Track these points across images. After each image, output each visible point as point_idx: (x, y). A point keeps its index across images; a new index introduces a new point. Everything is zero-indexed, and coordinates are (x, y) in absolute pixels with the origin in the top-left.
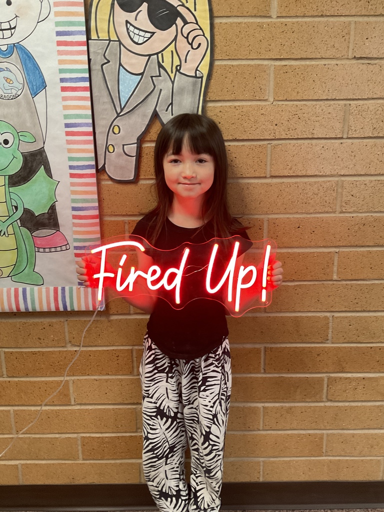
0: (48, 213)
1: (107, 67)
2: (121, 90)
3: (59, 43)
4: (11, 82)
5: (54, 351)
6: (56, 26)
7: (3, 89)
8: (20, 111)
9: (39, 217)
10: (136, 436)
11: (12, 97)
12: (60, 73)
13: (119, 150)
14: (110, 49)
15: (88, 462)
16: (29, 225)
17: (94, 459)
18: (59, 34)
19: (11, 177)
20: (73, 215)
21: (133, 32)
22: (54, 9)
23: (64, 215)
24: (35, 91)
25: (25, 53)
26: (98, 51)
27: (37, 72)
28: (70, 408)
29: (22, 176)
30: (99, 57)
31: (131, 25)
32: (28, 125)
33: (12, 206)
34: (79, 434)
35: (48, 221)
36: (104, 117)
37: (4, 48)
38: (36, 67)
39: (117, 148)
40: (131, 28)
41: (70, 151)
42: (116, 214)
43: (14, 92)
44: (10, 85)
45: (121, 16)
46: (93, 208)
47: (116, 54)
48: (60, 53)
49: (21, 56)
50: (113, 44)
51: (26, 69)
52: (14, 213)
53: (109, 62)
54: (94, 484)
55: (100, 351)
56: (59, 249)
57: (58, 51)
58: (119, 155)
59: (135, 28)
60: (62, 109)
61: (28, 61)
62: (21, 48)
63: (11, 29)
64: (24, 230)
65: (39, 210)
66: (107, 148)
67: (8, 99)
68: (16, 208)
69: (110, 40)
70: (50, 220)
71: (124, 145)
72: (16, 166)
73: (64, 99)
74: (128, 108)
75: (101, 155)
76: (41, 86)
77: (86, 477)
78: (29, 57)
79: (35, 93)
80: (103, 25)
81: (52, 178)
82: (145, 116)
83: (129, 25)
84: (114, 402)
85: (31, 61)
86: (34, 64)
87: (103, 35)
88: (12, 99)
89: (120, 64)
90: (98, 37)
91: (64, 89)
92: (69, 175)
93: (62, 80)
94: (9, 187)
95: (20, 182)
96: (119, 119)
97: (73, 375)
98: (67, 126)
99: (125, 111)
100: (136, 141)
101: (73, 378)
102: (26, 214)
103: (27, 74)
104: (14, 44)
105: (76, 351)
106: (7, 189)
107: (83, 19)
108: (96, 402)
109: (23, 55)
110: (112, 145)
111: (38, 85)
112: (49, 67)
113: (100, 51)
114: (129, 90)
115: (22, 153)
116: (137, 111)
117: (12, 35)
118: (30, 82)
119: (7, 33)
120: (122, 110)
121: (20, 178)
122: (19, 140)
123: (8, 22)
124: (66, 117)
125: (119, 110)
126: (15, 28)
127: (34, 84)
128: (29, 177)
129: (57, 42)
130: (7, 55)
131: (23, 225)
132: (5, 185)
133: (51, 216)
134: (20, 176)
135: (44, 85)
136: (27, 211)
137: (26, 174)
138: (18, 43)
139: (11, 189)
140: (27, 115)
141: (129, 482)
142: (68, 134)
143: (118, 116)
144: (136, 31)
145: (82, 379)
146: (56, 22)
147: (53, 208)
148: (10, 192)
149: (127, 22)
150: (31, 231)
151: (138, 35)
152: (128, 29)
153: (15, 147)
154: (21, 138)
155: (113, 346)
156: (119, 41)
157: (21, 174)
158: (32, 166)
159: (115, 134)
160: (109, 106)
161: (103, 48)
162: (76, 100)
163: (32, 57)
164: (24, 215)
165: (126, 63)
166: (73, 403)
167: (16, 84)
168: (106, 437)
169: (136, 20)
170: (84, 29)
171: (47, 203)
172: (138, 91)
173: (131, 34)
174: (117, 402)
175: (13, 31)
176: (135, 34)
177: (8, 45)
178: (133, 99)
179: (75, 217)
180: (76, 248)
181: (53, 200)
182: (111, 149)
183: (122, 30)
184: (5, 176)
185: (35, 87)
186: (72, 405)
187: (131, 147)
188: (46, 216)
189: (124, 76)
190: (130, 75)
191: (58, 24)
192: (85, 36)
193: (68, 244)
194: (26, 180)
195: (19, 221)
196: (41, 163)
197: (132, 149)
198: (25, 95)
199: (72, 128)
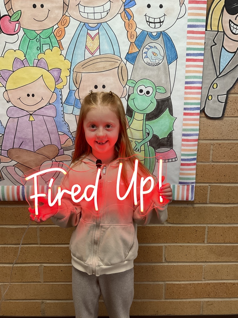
0: (167, 137)
1: (214, 47)
2: (221, 62)
3: (189, 32)
4: (156, 55)
5: (156, 227)
6: (188, 22)
7: (151, 59)
8: (160, 73)
9: (162, 140)
10: (202, 284)
11: (155, 65)
12: (187, 50)
13: (215, 98)
14: (217, 37)
15: (168, 300)
16: (154, 145)
17: (173, 299)
18: (189, 26)
19: (147, 115)
20: (183, 139)
21: (233, 27)
22: (188, 11)
23: (177, 139)
24: (171, 61)
25: (167, 37)
26: (210, 38)
27: (173, 49)
28: (162, 264)
29: (155, 114)
30: (210, 41)
31: (232, 22)
32: (163, 82)
33: (146, 133)
34: (165, 282)
35: (166, 143)
36: (209, 78)
37: (154, 34)
38: (173, 46)
39: (214, 97)
40: (232, 25)
41: (186, 98)
42: (206, 138)
43: (157, 61)
44: (155, 57)
45: (227, 16)
46: (196, 135)
47: (221, 40)
48: (189, 38)
49: (164, 39)
50: (219, 34)
51: (167, 47)
52: (147, 137)
53: (216, 44)
54: (170, 315)
55: (185, 227)
56: (170, 160)
57: (187, 37)
58: (214, 102)
59: (235, 24)
60: (185, 72)
61: (168, 43)
62: (165, 34)
63: (160, 22)
64: (151, 148)
65: (162, 135)
66: (208, 97)
67: (153, 66)
68: (148, 134)
69: (218, 31)
70: (168, 142)
71: (218, 96)
72: (152, 108)
73: (187, 66)
74: (224, 73)
75: (203, 101)
76: (174, 58)
77: (165, 311)
78: (169, 40)
79: (170, 62)
80: (215, 22)
81: (172, 116)
82: (234, 78)
83: (231, 22)
84: (191, 261)
85: (170, 42)
86: (172, 44)
87: (215, 28)
88: (156, 66)
89: (223, 46)
90: (211, 29)
91: (188, 60)
92: (183, 114)
93: (188, 55)
94: (145, 121)
95: (153, 118)
96: (218, 79)
97: (167, 243)
98: (187, 83)
99: (222, 74)
100: (226, 93)
101: (166, 244)
102: (154, 138)
103: (167, 50)
104: (161, 32)
105: (170, 227)
106: (144, 122)
107: (205, 18)
108: (179, 261)
109: (166, 38)
110: (211, 95)
111: (172, 58)
112: (181, 47)
113: (211, 38)
114: (226, 61)
115: (156, 100)
116: (229, 75)
117: (160, 26)
118: (168, 55)
119: (158, 25)
120: (220, 74)
121: (153, 115)
122: (156, 91)
123: (159, 18)
124: (187, 77)
125: (218, 74)
126: (163, 22)
127: (170, 57)
128: (158, 115)
129: (188, 31)
130: (156, 38)
131: (151, 145)
132: (143, 120)
133: (169, 139)
134: (154, 114)
135: (176, 58)
136: (155, 136)
137: (157, 113)
138: (164, 31)
139: (147, 122)
140: (163, 76)
141: (193, 314)
142: (186, 88)
143: (217, 77)
144: (235, 26)
145: (172, 246)
146: (188, 19)
147: (171, 135)
148: (146, 124)
149: (230, 21)
150: (155, 149)
151: (236, 29)
152: (230, 25)
153: (153, 96)
154: (157, 90)
155: (194, 224)
156: (224, 32)
157: (154, 113)
158: (162, 108)
159: (214, 88)
160: (213, 71)
161: (213, 36)
162: (195, 67)
163: (171, 40)
164: (152, 139)
165: (226, 46)
166: (164, 261)
167: (159, 56)
168: (183, 284)
169: (236, 19)
170: (205, 24)
171: (167, 132)
172: (231, 63)
173: (232, 28)
174: (192, 261)
175: (161, 24)
176: (234, 28)
177: (157, 32)
178: (227, 67)
179: (183, 140)
180: (182, 160)
181: (172, 130)
182: (210, 98)
183: (226, 25)
184: (144, 114)
185: (170, 58)
186: (163, 263)
187: (223, 97)
188: (166, 140)
189: (224, 53)
190: (228, 52)
191: (189, 20)
192: (205, 28)
193: (177, 157)
194: (156, 117)
195: (148, 142)
196: (167, 106)
197: (223, 98)
198: (164, 64)
199: (191, 84)
